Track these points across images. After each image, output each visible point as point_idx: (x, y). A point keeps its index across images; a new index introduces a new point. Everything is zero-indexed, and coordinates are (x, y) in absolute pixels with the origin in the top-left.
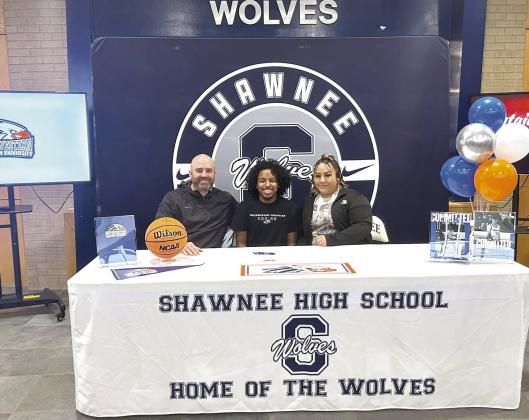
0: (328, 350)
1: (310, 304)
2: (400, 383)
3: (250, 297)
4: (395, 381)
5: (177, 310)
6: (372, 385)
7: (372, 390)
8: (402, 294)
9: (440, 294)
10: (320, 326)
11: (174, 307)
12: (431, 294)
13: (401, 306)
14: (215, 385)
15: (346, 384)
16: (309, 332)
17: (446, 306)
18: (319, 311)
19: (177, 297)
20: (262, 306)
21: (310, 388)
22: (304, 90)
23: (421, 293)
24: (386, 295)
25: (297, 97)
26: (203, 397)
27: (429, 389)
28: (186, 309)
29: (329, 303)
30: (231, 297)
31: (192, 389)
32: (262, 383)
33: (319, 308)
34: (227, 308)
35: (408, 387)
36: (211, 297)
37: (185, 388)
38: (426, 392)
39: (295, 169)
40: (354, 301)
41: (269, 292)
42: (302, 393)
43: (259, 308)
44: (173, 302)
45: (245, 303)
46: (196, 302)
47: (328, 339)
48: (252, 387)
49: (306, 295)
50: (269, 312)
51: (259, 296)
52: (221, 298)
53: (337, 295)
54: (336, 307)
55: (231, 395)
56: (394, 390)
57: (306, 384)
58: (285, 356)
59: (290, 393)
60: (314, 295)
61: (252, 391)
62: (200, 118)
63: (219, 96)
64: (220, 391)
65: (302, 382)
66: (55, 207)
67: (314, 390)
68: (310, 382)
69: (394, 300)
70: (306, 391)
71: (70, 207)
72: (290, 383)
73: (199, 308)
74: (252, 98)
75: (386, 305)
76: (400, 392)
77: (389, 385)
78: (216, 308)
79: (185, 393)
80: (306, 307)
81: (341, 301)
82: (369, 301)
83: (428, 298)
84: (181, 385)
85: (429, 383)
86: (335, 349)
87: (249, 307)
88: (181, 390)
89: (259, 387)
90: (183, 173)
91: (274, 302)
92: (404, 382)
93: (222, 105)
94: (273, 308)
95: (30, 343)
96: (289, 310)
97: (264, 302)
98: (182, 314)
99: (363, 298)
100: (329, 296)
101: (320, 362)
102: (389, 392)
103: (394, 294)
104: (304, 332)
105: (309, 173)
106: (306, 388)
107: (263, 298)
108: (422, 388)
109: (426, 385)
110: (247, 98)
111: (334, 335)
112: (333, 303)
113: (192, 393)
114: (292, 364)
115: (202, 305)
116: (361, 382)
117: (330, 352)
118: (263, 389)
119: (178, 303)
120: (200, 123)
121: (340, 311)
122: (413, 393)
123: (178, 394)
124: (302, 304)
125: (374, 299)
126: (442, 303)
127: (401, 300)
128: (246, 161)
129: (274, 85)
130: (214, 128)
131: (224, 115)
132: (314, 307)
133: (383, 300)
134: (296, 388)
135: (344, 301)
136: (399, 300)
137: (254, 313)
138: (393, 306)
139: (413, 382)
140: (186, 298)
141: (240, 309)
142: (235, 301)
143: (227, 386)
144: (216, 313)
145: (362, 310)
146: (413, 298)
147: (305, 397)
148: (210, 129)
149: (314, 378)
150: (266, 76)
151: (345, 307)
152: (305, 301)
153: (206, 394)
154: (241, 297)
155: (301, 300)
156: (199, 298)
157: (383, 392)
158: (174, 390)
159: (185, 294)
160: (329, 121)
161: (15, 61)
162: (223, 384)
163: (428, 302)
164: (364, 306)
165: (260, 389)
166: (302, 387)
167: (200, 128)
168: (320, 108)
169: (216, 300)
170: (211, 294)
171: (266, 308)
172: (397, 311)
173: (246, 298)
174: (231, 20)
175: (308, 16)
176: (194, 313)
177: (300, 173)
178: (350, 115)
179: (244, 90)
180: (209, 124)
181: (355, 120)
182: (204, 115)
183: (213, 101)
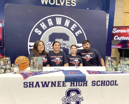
0: (80, 100)
1: (75, 84)
3: (55, 82)
5: (30, 87)
8: (104, 81)
9: (116, 81)
10: (78, 92)
11: (29, 86)
12: (113, 81)
13: (104, 85)
17: (117, 85)
18: (78, 87)
19: (30, 83)
20: (59, 85)
22: (67, 23)
23: (110, 81)
24: (100, 82)
25: (65, 25)
28: (33, 87)
30: (49, 82)
33: (78, 86)
34: (47, 86)
36: (42, 82)
39: (64, 45)
40: (89, 83)
41: (62, 81)
43: (58, 86)
44: (28, 84)
46: (37, 84)
47: (81, 96)
50: (62, 88)
51: (58, 82)
52: (45, 83)
54: (84, 86)
58: (66, 102)
63: (43, 23)
69: (102, 83)
73: (37, 86)
74: (52, 25)
75: (99, 85)
78: (43, 86)
80: (74, 86)
82: (94, 83)
83: (112, 82)
86: (83, 99)
87: (55, 86)
90: (31, 45)
91: (63, 84)
93: (43, 26)
94: (63, 86)
96: (68, 87)
97: (60, 84)
98: (31, 88)
99: (92, 83)
103: (102, 81)
104: (73, 94)
107: (60, 83)
110: (51, 24)
112: (83, 84)
115: (39, 85)
117: (81, 100)
119: (30, 85)
120: (37, 31)
124: (72, 85)
125: (96, 83)
126: (116, 84)
127: (104, 83)
128: (50, 43)
129: (59, 21)
130: (41, 32)
131: (44, 29)
132: (76, 86)
133: (99, 83)
135: (86, 83)
137: (57, 88)
138: (102, 85)
140: (33, 83)
141: (52, 86)
142: (50, 84)
144: (43, 88)
146: (108, 82)
148: (40, 33)
151: (86, 85)
154: (52, 82)
155: (72, 83)
156: (37, 83)
159: (33, 81)
160: (74, 32)
163: (112, 84)
164: (92, 85)
167: (37, 32)
168: (72, 28)
169: (44, 83)
170: (42, 81)
171: (61, 86)
172: (103, 87)
173: (54, 83)
174: (46, 3)
175: (68, 4)
176: (36, 88)
177: (65, 46)
178: (80, 31)
179: (50, 22)
180: (39, 31)
181: (81, 32)
182: (38, 28)
183: (41, 24)
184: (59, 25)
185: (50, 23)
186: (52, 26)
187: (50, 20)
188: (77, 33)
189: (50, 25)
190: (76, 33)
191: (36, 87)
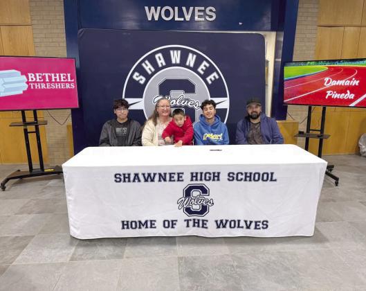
1: (199, 178)
2: (248, 223)
3: (165, 174)
4: (246, 221)
5: (125, 181)
6: (233, 223)
7: (233, 225)
8: (251, 173)
9: (272, 174)
10: (204, 190)
11: (123, 179)
12: (267, 174)
13: (250, 180)
14: (146, 222)
15: (219, 222)
16: (198, 193)
17: (275, 180)
18: (204, 182)
19: (124, 174)
21: (198, 223)
22: (191, 60)
23: (261, 173)
24: (242, 174)
25: (187, 64)
26: (140, 228)
27: (265, 226)
28: (129, 181)
29: (210, 178)
30: (155, 174)
31: (134, 224)
32: (172, 221)
33: (204, 180)
34: (152, 180)
35: (253, 225)
36: (144, 174)
37: (129, 224)
38: (263, 228)
39: (187, 102)
40: (224, 177)
41: (176, 172)
42: (194, 226)
43: (170, 180)
44: (122, 177)
45: (162, 177)
46: (135, 177)
47: (209, 198)
48: (166, 223)
49: (197, 173)
50: (176, 183)
51: (170, 174)
52: (149, 175)
53: (214, 173)
54: (214, 180)
55: (155, 227)
56: (245, 226)
57: (196, 221)
58: (185, 206)
59: (188, 226)
60: (201, 173)
61: (167, 225)
62: (136, 74)
63: (147, 62)
64: (149, 225)
65: (194, 220)
66: (62, 122)
67: (201, 225)
68: (199, 220)
69: (246, 177)
70: (196, 225)
71: (70, 122)
72: (188, 221)
73: (136, 181)
74: (164, 64)
75: (241, 179)
76: (248, 227)
77: (242, 224)
78: (146, 180)
79: (130, 226)
80: (197, 180)
81: (216, 176)
82: (232, 177)
83: (265, 176)
84: (128, 222)
85: (265, 223)
86: (213, 203)
87: (165, 180)
88: (127, 225)
89: (171, 223)
91: (179, 177)
92: (251, 222)
93: (148, 67)
94: (178, 180)
95: (48, 195)
96: (187, 181)
97: (173, 177)
98: (127, 184)
99: (229, 175)
100: (210, 174)
101: (204, 210)
102: (242, 227)
103: (246, 173)
104: (195, 193)
105: (194, 104)
106: (196, 223)
107: (172, 175)
108: (261, 225)
109: (263, 224)
110: (162, 64)
111: (212, 195)
112: (212, 178)
113: (134, 226)
114: (189, 211)
115: (139, 179)
116: (227, 221)
117: (210, 205)
118: (173, 224)
119: (125, 178)
120: (137, 77)
121: (216, 183)
122: (256, 228)
123: (126, 227)
124: (194, 178)
125: (235, 176)
126: (274, 179)
127: (250, 177)
128: (161, 98)
129: (176, 57)
130: (144, 79)
131: (150, 73)
132: (201, 180)
133: (240, 177)
134: (191, 223)
135: (218, 176)
136: (249, 177)
137: (168, 183)
138: (246, 180)
139: (256, 222)
140: (129, 175)
141: (160, 181)
142: (157, 176)
143: (153, 222)
144: (146, 183)
145: (228, 182)
146: (257, 176)
147: (196, 228)
148: (142, 80)
149: (201, 218)
150: (172, 52)
151: (218, 180)
152: (196, 176)
153: (142, 226)
154: (160, 175)
155: (194, 176)
156: (136, 175)
157: (239, 227)
158: (123, 225)
159: (129, 172)
160: (204, 77)
161: (38, 40)
162: (151, 221)
163: (265, 178)
164: (229, 180)
165: (171, 224)
166: (194, 223)
167: (137, 79)
168: (199, 70)
170: (143, 172)
171: (174, 181)
172: (248, 183)
173: (163, 175)
174: (156, 18)
175: (199, 16)
176: (134, 183)
177: (189, 104)
178: (215, 74)
179: (160, 59)
180: (141, 77)
181: (217, 77)
182: (138, 72)
183: (143, 65)
184: (176, 65)
185: (161, 61)
186: (163, 67)
187: (160, 55)
188: (210, 78)
189: (160, 66)
190: (208, 79)
191: (134, 181)
